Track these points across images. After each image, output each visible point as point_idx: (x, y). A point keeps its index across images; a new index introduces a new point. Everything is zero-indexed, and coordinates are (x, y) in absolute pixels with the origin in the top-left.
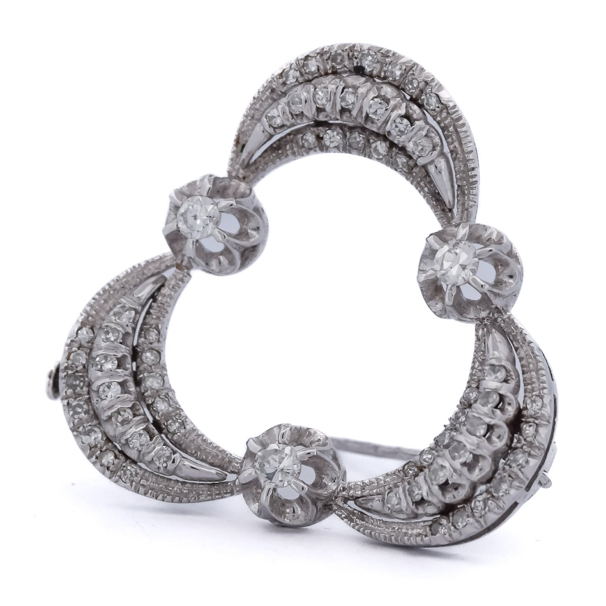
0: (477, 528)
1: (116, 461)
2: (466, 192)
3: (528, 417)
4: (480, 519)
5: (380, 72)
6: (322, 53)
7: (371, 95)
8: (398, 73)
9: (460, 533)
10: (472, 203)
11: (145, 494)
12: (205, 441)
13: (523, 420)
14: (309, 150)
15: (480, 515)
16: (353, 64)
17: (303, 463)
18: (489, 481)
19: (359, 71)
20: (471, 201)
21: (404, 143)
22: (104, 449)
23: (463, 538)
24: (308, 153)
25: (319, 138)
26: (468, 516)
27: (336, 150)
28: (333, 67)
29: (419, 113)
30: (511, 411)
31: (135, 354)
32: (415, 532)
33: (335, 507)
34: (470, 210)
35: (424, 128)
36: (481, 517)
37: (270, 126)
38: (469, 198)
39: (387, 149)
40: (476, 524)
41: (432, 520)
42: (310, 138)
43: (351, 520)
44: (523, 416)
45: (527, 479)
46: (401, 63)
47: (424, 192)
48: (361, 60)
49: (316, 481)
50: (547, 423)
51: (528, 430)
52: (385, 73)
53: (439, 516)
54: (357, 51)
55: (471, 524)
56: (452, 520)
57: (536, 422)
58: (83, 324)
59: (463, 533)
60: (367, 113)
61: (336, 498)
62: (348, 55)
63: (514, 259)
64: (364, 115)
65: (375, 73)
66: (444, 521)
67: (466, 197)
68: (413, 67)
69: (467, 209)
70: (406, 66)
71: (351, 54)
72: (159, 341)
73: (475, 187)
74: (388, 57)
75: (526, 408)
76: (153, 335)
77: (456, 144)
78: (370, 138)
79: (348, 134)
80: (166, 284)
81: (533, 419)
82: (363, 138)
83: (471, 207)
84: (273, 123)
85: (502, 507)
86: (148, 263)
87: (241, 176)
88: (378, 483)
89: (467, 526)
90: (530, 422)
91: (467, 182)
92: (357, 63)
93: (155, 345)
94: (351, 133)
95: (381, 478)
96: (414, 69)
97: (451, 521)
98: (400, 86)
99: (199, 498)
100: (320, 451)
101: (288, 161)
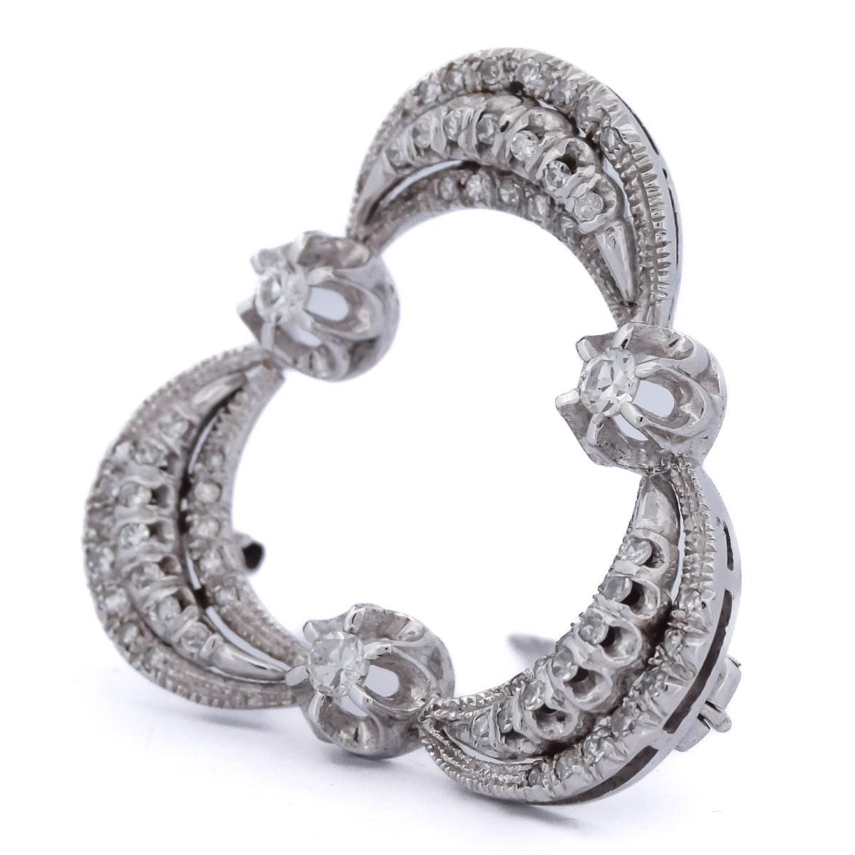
0: (587, 781)
1: (140, 640)
2: (652, 279)
3: (677, 621)
4: (591, 768)
5: (544, 92)
6: (470, 61)
7: (521, 125)
8: (568, 94)
9: (564, 787)
10: (659, 296)
11: (174, 690)
12: (264, 620)
13: (670, 624)
14: (448, 204)
15: (590, 762)
16: (509, 79)
17: (372, 662)
18: (611, 712)
19: (516, 89)
20: (659, 292)
21: (560, 199)
22: (126, 620)
23: (568, 794)
24: (448, 208)
25: (461, 187)
26: (576, 763)
27: (482, 205)
28: (483, 82)
29: (590, 156)
30: (651, 609)
31: (186, 487)
32: (507, 778)
33: (422, 734)
34: (658, 305)
35: (591, 178)
36: (592, 765)
37: (392, 164)
38: (656, 287)
39: (548, 208)
40: (587, 776)
41: (532, 764)
42: (449, 186)
43: (438, 755)
44: (671, 619)
45: (664, 714)
46: (572, 81)
47: (596, 274)
48: (520, 73)
49: (398, 693)
50: (701, 632)
51: (674, 640)
52: (550, 94)
53: (540, 759)
54: (515, 60)
55: (579, 774)
56: (556, 765)
57: (685, 628)
58: (123, 438)
59: (568, 787)
60: (511, 152)
61: (424, 719)
62: (504, 65)
63: (713, 384)
64: (507, 154)
65: (537, 93)
66: (545, 767)
67: (652, 286)
68: (587, 87)
69: (653, 304)
70: (578, 85)
71: (507, 64)
72: (223, 471)
73: (666, 272)
74: (556, 70)
75: (677, 607)
76: (215, 461)
77: (641, 206)
78: (526, 189)
79: (498, 182)
80: (245, 388)
81: (682, 624)
82: (518, 189)
83: (660, 301)
84: (395, 160)
85: (623, 752)
86: (226, 355)
87: (361, 237)
88: (477, 702)
89: (572, 776)
90: (677, 629)
91: (654, 263)
92: (514, 77)
93: (217, 476)
94: (502, 181)
95: (483, 695)
96: (588, 90)
97: (554, 767)
98: (569, 113)
99: (246, 703)
100: (399, 648)
101: (423, 220)
